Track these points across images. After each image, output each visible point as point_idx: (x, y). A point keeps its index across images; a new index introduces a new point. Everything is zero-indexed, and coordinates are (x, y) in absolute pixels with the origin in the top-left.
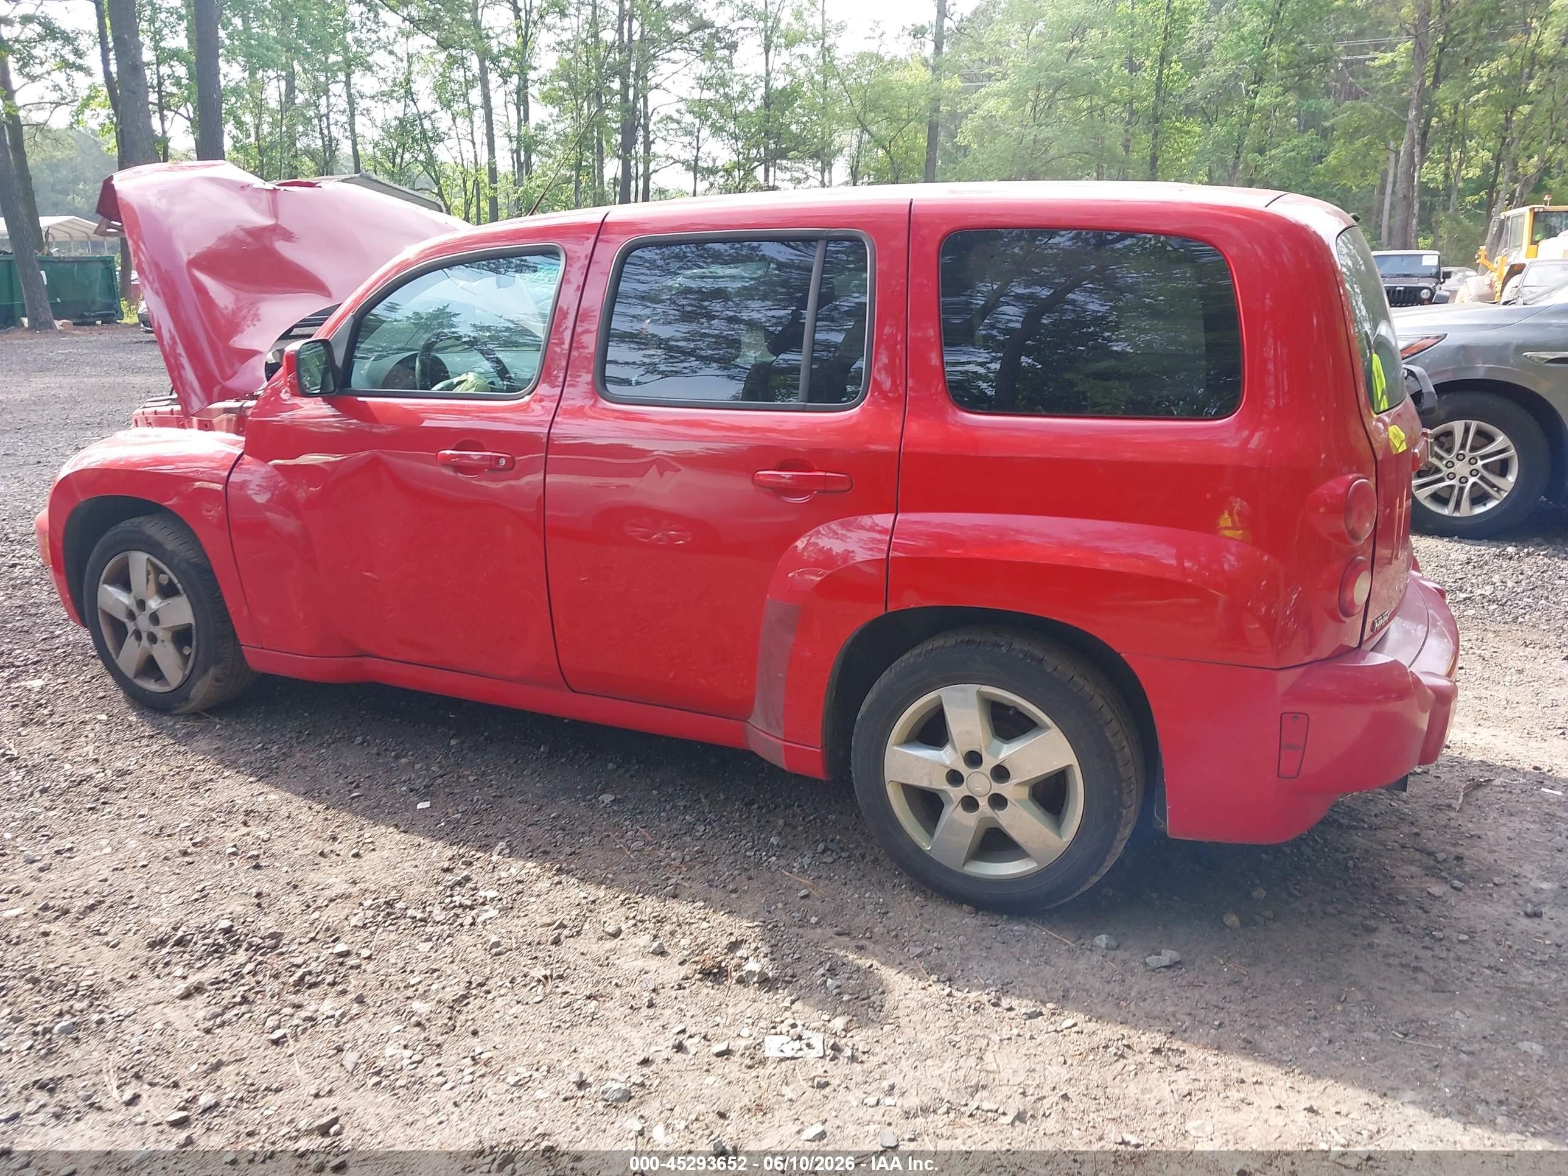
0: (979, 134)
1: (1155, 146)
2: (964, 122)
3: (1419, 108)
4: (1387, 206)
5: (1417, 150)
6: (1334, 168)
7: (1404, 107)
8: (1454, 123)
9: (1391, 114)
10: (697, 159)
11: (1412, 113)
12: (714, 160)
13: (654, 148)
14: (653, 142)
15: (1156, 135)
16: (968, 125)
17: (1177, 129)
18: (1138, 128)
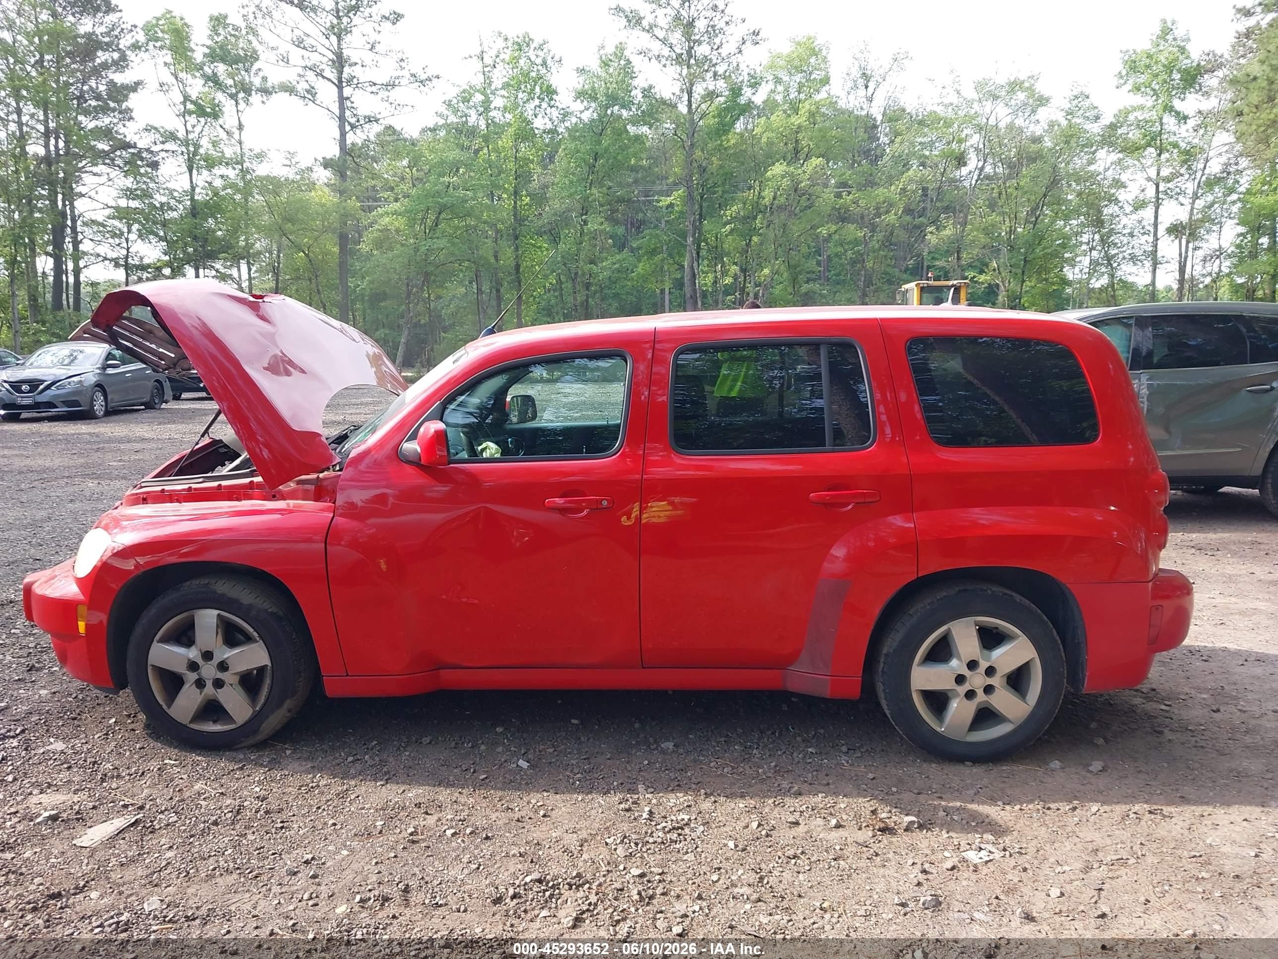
0: (378, 244)
1: (517, 256)
2: (366, 233)
3: (694, 236)
4: (667, 302)
5: (695, 264)
6: (643, 276)
7: (684, 236)
8: (716, 247)
9: (676, 239)
10: (127, 257)
11: (690, 240)
12: (141, 259)
13: (82, 247)
14: (81, 242)
15: (517, 249)
16: (369, 236)
17: (532, 244)
18: (503, 243)
